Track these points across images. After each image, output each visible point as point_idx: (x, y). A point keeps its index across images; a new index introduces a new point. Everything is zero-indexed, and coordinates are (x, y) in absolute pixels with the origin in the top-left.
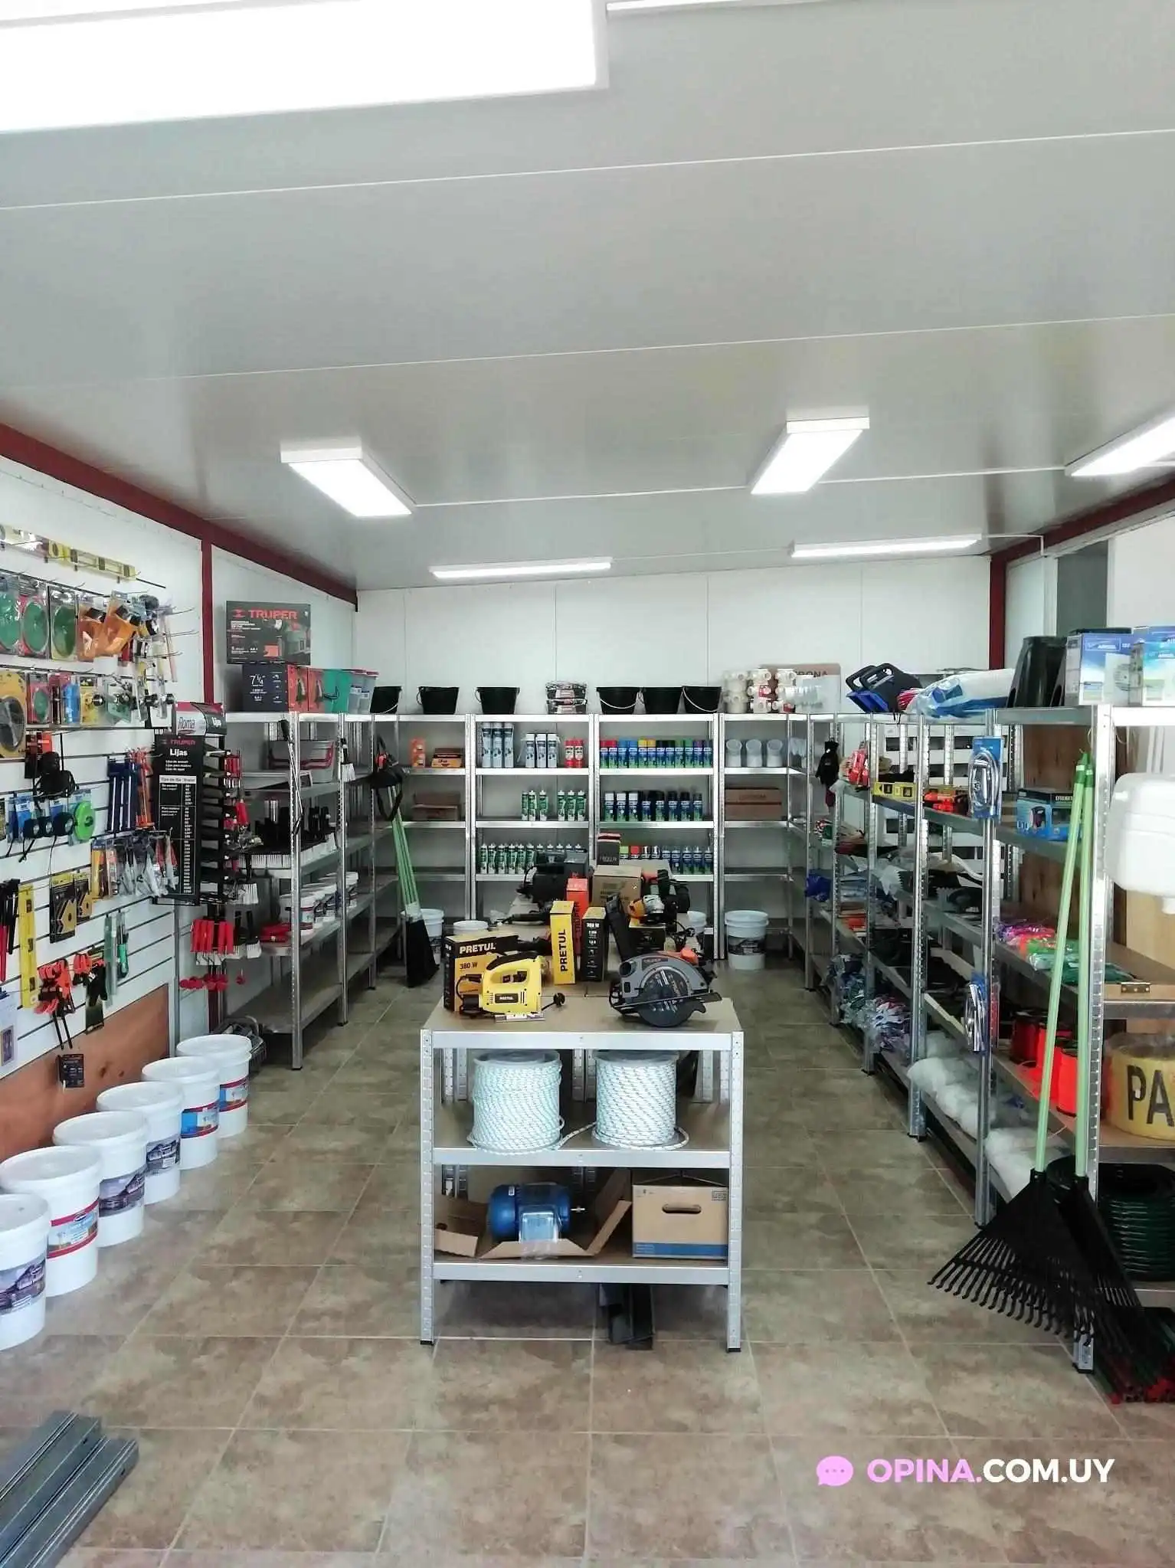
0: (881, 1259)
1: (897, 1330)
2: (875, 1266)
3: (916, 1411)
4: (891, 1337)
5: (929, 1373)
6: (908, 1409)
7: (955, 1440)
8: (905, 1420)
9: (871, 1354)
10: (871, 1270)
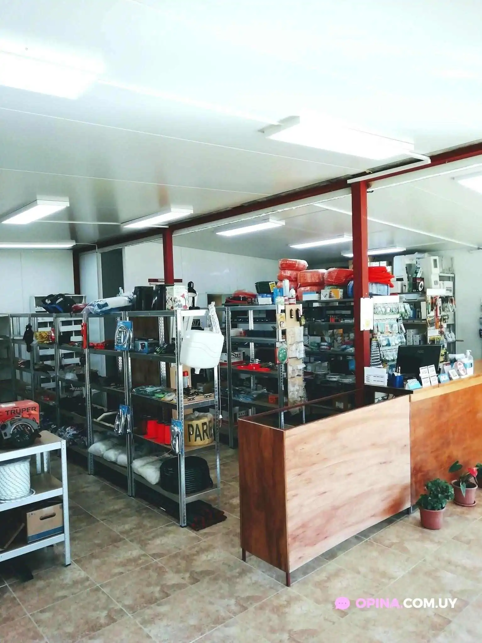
0: (103, 517)
1: (122, 536)
2: (103, 520)
3: (142, 558)
4: (121, 540)
5: (139, 545)
6: (139, 558)
7: (159, 561)
8: (140, 561)
9: (118, 547)
10: (102, 522)
